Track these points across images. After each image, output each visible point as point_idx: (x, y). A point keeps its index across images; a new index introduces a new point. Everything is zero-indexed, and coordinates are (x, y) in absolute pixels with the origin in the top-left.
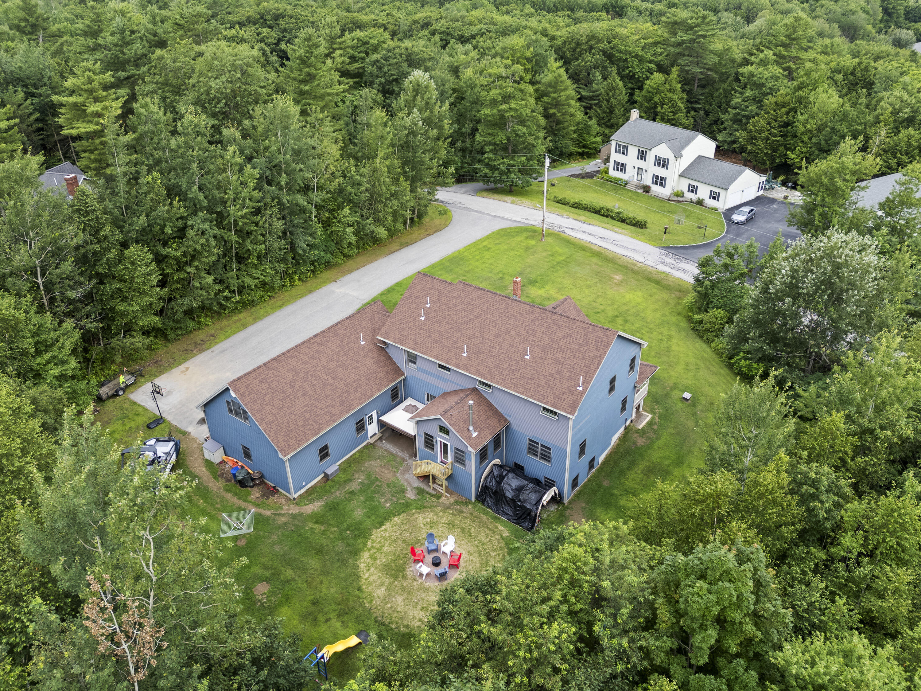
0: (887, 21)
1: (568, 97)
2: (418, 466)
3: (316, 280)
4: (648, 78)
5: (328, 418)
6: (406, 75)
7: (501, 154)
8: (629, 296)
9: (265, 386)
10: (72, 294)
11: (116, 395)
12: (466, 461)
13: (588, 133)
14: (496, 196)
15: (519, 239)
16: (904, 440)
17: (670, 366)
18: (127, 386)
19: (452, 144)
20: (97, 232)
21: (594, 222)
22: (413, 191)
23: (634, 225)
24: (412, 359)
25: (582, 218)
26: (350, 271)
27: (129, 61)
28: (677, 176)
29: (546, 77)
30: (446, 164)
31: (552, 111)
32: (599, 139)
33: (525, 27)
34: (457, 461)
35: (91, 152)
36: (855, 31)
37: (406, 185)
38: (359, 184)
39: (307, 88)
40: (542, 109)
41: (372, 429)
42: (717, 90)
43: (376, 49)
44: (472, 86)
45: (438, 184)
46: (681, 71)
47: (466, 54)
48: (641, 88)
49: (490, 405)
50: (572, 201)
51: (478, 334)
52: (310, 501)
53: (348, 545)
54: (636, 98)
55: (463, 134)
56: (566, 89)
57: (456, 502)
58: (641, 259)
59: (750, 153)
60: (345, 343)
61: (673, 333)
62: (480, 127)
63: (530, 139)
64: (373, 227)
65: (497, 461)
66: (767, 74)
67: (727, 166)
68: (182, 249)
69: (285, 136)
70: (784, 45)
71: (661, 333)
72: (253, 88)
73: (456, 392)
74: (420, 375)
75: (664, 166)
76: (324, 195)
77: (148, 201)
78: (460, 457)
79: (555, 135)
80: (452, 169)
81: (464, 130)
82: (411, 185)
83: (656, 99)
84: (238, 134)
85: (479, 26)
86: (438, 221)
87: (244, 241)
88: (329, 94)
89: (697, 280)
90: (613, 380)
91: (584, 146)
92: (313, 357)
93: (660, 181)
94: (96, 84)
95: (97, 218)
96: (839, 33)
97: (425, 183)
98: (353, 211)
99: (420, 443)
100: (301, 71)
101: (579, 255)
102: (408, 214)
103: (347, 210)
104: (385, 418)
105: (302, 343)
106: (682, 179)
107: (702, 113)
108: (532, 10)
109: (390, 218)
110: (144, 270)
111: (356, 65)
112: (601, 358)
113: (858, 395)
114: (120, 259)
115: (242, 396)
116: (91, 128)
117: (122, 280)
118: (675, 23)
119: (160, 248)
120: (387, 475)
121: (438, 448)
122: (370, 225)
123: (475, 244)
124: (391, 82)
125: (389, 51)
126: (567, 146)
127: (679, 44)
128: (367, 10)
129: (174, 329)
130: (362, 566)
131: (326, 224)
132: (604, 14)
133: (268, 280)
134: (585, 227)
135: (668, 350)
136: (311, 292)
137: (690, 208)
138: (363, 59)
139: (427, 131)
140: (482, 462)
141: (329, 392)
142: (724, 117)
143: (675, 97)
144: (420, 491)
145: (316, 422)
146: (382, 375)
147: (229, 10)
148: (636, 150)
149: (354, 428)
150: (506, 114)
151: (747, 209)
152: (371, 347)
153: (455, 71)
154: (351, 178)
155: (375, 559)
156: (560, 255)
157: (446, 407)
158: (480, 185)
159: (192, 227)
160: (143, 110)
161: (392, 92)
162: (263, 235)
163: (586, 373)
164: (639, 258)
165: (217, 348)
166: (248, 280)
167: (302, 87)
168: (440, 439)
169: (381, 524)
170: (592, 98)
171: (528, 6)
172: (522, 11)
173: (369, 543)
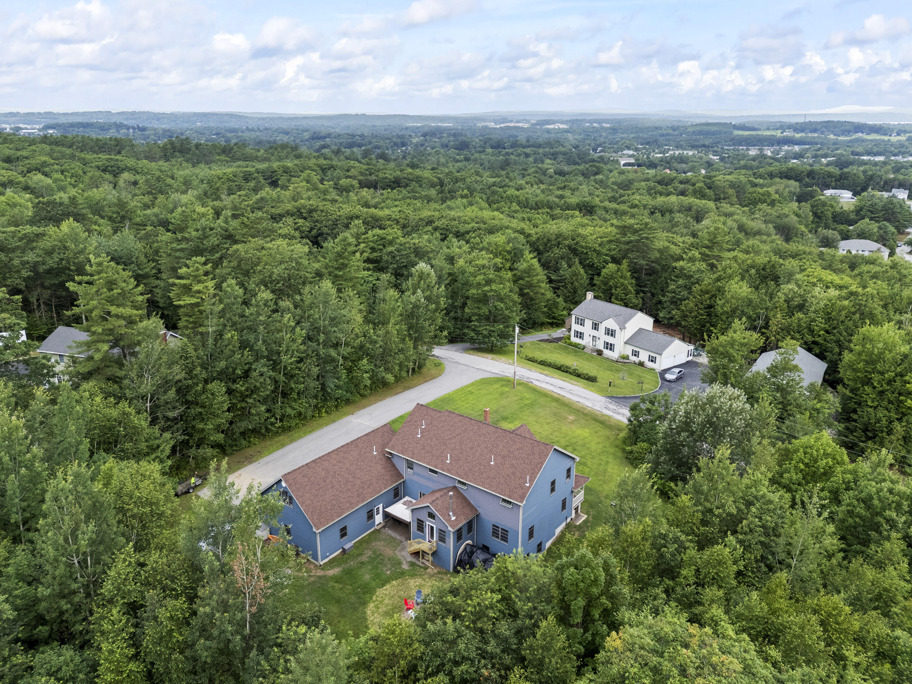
0: (817, 222)
1: (539, 281)
2: (411, 545)
3: (337, 413)
4: (604, 267)
5: (348, 505)
6: (414, 264)
7: (484, 322)
8: (579, 432)
9: (306, 479)
10: (171, 414)
11: (187, 492)
12: (447, 539)
13: (556, 308)
14: (480, 354)
15: (496, 386)
16: (730, 514)
17: (605, 482)
18: (196, 486)
19: (447, 314)
20: (191, 371)
21: (556, 375)
22: (415, 348)
23: (587, 379)
24: (410, 465)
25: (546, 372)
26: (364, 407)
27: (207, 249)
28: (622, 343)
29: (522, 266)
30: (441, 329)
31: (526, 291)
32: (565, 312)
33: (507, 227)
34: (440, 540)
35: (190, 316)
36: (789, 230)
37: (410, 344)
38: (376, 342)
39: (341, 273)
40: (517, 290)
41: (379, 519)
42: (660, 277)
43: (391, 243)
44: (463, 272)
45: (435, 344)
46: (631, 262)
47: (460, 247)
48: (599, 275)
49: (465, 499)
50: (540, 359)
51: (458, 447)
52: (332, 568)
53: (359, 598)
54: (595, 282)
55: (455, 307)
56: (537, 275)
57: (439, 573)
58: (590, 405)
59: (684, 327)
60: (362, 452)
61: (610, 460)
62: (469, 302)
63: (507, 312)
64: (383, 374)
65: (469, 542)
66: (694, 268)
67: (661, 337)
68: (246, 385)
69: (325, 307)
70: (707, 247)
71: (601, 460)
72: (302, 273)
73: (441, 490)
74: (416, 478)
75: (612, 335)
76: (349, 349)
77: (227, 352)
78: (442, 538)
79: (529, 309)
80: (445, 333)
81: (456, 304)
82: (414, 343)
83: (611, 283)
84: (291, 306)
85: (471, 225)
86: (433, 372)
87: (289, 381)
88: (356, 278)
89: (630, 420)
90: (553, 483)
91: (554, 318)
92: (340, 462)
93: (610, 346)
94: (201, 272)
95: (193, 362)
96: (774, 232)
97: (425, 343)
98: (369, 362)
99: (414, 528)
100: (337, 261)
101: (542, 400)
102: (411, 365)
103: (365, 361)
104: (389, 510)
105: (333, 451)
106: (627, 346)
107: (649, 294)
108: (518, 208)
109: (397, 368)
110: (220, 399)
111: (375, 254)
112: (542, 463)
113: (705, 488)
114: (204, 390)
115: (290, 485)
116: (194, 300)
117: (203, 406)
118: (625, 227)
119: (230, 384)
120: (389, 552)
121: (427, 530)
122: (382, 373)
123: (462, 389)
124: (401, 268)
125: (401, 245)
126: (538, 317)
127: (628, 243)
128: (383, 204)
129: (231, 446)
130: (369, 612)
131: (350, 370)
132: (577, 213)
133: (303, 410)
134: (548, 379)
135: (605, 471)
136: (334, 421)
137: (633, 367)
138: (381, 250)
139: (427, 305)
140: (458, 541)
141: (350, 487)
142: (664, 299)
143: (626, 282)
144: (412, 564)
145: (340, 507)
146: (388, 477)
147: (273, 204)
148: (591, 322)
149: (365, 516)
150: (488, 294)
151: (677, 370)
152: (381, 457)
153: (451, 260)
154: (369, 338)
155: (378, 608)
156: (527, 399)
157: (434, 498)
158: (468, 345)
159: (255, 370)
160: (228, 289)
161: (402, 275)
162: (304, 378)
163: (532, 474)
164: (589, 404)
165: (262, 461)
166: (289, 411)
167: (337, 272)
168: (429, 523)
169: (383, 585)
170: (559, 281)
171: (514, 204)
172: (509, 208)
173: (374, 598)
